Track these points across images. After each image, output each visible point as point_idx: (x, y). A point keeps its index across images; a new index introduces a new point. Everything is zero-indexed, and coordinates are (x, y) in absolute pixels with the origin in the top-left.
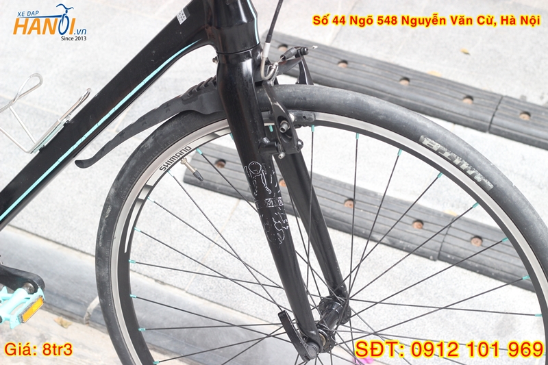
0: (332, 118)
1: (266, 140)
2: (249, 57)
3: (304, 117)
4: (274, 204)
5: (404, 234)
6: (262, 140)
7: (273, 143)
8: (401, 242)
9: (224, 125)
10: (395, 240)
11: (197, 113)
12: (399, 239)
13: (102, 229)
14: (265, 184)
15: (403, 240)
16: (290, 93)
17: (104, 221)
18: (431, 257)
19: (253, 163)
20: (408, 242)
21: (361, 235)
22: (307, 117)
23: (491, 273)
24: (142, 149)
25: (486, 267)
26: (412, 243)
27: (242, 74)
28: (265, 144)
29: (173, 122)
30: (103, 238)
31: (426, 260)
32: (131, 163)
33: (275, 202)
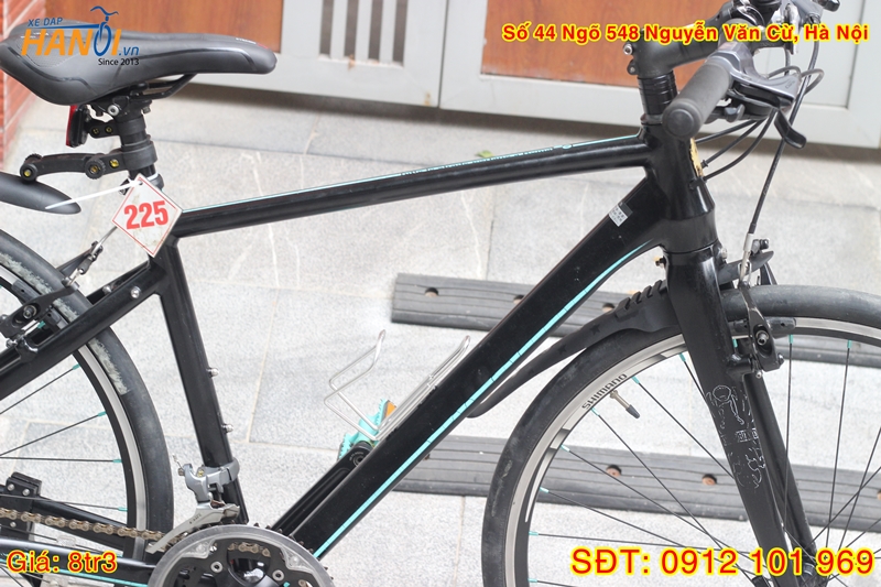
0: (820, 323)
1: (735, 357)
2: (710, 255)
3: (783, 325)
4: (748, 437)
5: (698, 495)
6: (731, 358)
7: (745, 360)
8: (697, 506)
9: (678, 341)
10: (689, 505)
11: (638, 331)
12: (694, 503)
13: (498, 493)
14: (736, 413)
15: (699, 503)
16: (765, 296)
17: (501, 481)
18: (741, 517)
19: (720, 387)
20: (707, 504)
21: (643, 508)
22: (786, 324)
23: (821, 521)
24: (561, 382)
25: (813, 515)
26: (711, 504)
27: (704, 277)
28: (735, 362)
29: (605, 345)
30: (498, 505)
31: (735, 523)
32: (543, 402)
33: (749, 434)
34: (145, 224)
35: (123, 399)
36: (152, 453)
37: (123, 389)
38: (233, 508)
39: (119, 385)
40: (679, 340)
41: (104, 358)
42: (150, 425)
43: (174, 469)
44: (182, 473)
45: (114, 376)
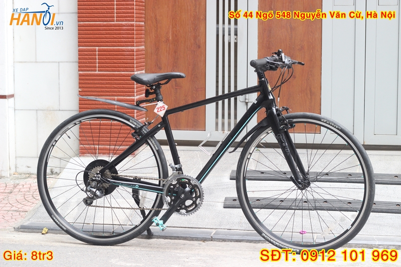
1: (281, 128)
3: (290, 120)
14: (282, 140)
16: (287, 116)
33: (285, 144)
34: (161, 111)
35: (157, 151)
36: (164, 163)
37: (157, 149)
38: (181, 172)
39: (156, 148)
40: (270, 128)
41: (153, 142)
42: (163, 157)
43: (168, 165)
44: (169, 165)
45: (155, 146)
